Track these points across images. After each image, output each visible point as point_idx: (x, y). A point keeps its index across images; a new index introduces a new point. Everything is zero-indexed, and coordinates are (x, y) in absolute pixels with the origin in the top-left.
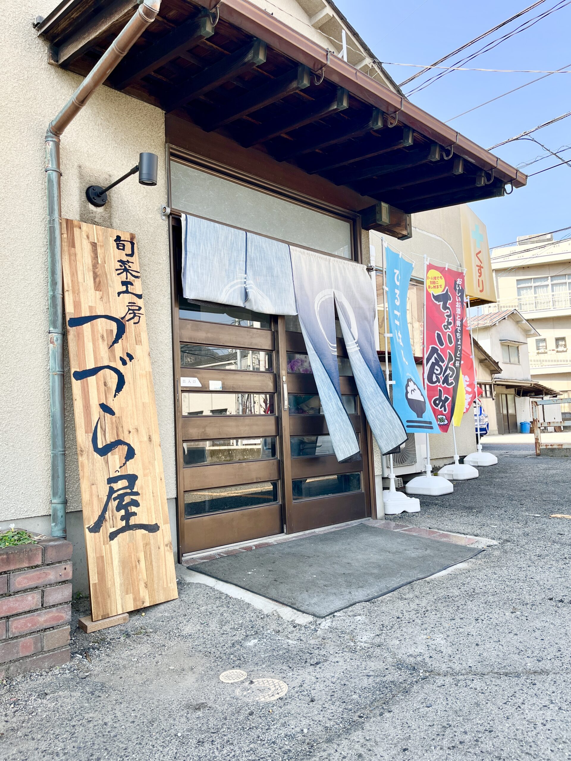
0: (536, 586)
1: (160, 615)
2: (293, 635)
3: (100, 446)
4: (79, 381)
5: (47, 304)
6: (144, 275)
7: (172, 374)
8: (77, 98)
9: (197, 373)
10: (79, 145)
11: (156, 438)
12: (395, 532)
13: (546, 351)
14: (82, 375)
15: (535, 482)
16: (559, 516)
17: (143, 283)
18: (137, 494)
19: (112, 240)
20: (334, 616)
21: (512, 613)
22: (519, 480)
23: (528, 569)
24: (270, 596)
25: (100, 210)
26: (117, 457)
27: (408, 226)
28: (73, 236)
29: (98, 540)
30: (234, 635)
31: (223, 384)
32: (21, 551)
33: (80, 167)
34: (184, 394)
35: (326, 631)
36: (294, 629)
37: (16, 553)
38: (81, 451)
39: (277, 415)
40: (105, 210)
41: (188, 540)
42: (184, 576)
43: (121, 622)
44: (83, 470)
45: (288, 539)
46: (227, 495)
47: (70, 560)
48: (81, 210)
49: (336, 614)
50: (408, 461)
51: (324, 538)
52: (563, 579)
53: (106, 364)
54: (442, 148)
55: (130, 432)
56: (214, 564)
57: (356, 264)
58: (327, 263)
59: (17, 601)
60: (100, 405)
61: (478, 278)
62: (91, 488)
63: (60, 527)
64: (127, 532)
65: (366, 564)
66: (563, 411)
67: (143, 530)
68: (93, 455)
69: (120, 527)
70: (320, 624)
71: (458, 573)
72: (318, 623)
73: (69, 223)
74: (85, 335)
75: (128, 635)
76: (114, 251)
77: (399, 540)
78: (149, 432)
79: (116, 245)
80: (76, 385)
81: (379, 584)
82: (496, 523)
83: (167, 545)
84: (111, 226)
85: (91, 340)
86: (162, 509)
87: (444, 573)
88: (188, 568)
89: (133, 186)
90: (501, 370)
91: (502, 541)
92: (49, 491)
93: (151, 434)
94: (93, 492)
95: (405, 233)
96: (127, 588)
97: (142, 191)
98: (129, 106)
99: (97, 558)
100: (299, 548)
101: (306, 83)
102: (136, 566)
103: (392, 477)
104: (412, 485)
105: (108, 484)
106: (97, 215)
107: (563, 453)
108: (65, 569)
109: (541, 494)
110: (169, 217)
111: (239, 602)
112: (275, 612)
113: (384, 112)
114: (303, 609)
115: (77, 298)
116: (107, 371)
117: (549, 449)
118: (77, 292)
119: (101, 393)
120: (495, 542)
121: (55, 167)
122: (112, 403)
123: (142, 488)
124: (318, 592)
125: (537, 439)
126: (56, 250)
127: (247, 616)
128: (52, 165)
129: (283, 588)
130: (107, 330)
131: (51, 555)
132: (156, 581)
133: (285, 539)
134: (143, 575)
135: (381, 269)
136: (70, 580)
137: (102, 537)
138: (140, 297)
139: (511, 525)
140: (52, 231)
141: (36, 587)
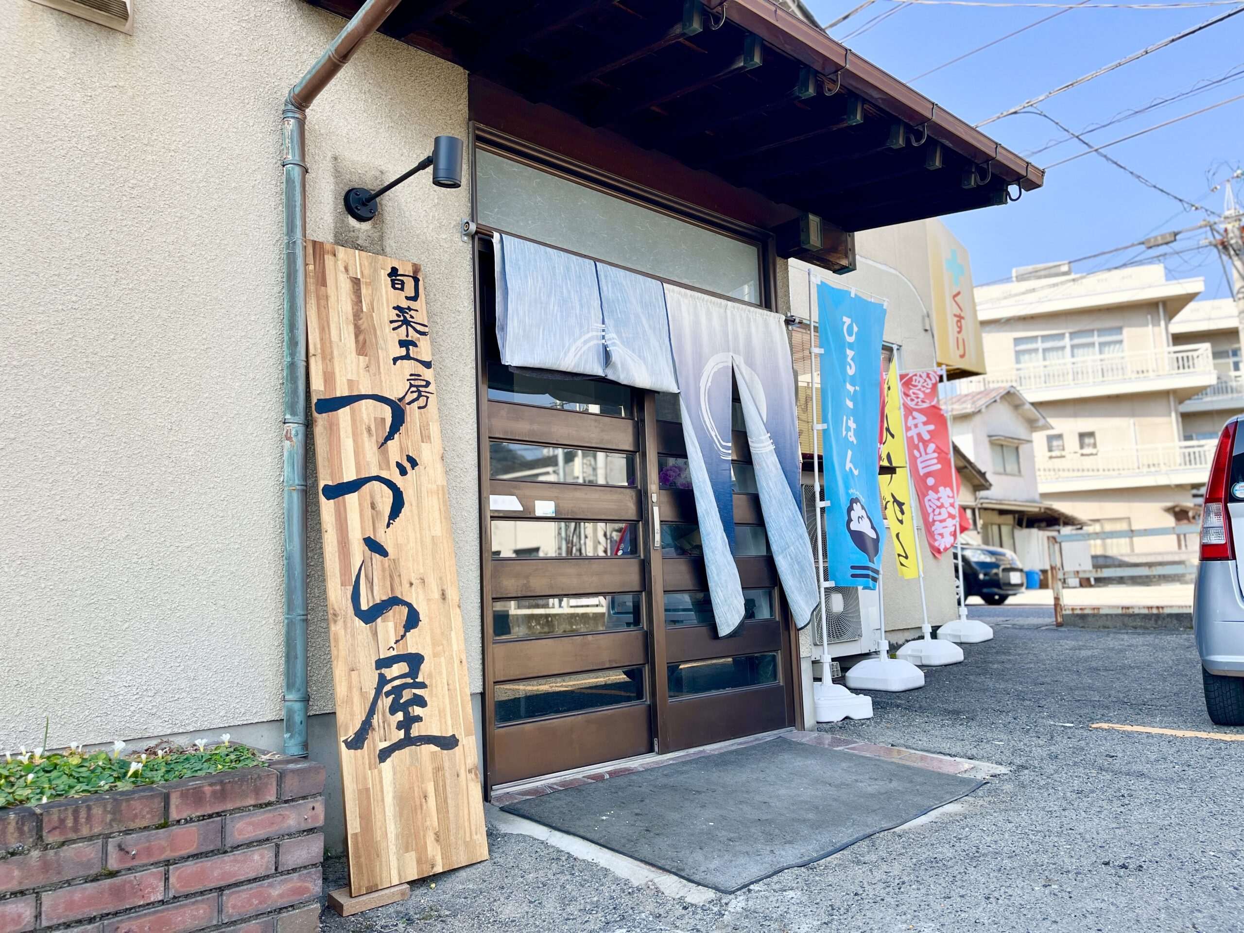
0: (1079, 841)
1: (461, 887)
2: (684, 922)
3: (364, 607)
4: (332, 501)
5: (280, 376)
6: (435, 330)
7: (477, 489)
8: (336, 50)
9: (515, 488)
10: (334, 123)
11: (453, 595)
12: (836, 751)
13: (1063, 453)
14: (337, 491)
15: (1059, 669)
16: (1105, 726)
17: (433, 342)
18: (423, 686)
19: (383, 275)
20: (749, 891)
21: (1045, 886)
22: (1032, 665)
23: (1063, 813)
24: (642, 856)
25: (366, 226)
26: (391, 625)
27: (849, 251)
28: (324, 267)
29: (360, 762)
30: (586, 922)
31: (557, 506)
32: (243, 779)
33: (336, 159)
34: (494, 523)
35: (738, 916)
36: (684, 912)
37: (237, 782)
38: (335, 615)
39: (642, 557)
40: (374, 227)
41: (500, 763)
42: (495, 823)
43: (397, 898)
44: (336, 646)
45: (663, 761)
46: (551, 690)
47: (320, 794)
48: (336, 227)
49: (752, 887)
50: (849, 633)
51: (721, 761)
52: (1122, 830)
53: (374, 474)
54: (909, 129)
55: (411, 584)
56: (545, 802)
57: (769, 313)
58: (722, 311)
59: (236, 861)
60: (364, 539)
61: (956, 335)
62: (350, 675)
63: (298, 739)
64: (407, 749)
65: (793, 804)
66: (1093, 553)
67: (432, 746)
68: (353, 622)
69: (395, 740)
70: (726, 904)
71: (946, 820)
72: (724, 901)
73: (318, 246)
74: (341, 426)
75: (410, 921)
76: (387, 292)
77: (844, 765)
78: (442, 584)
79: (390, 283)
80: (327, 507)
81: (819, 837)
82: (1002, 736)
83: (470, 771)
84: (382, 252)
85: (351, 435)
86: (463, 711)
87: (923, 820)
88: (502, 809)
89: (417, 189)
90: (991, 485)
91: (1014, 767)
92: (281, 680)
93: (445, 587)
94: (354, 682)
95: (844, 262)
96: (407, 843)
97: (431, 197)
98: (413, 63)
99: (360, 791)
100: (681, 778)
101: (696, 26)
102: (421, 805)
103: (827, 659)
104: (857, 674)
105: (377, 669)
106: (361, 235)
107: (1101, 623)
108: (313, 808)
109: (1071, 689)
110: (473, 237)
111: (589, 866)
112: (650, 883)
113: (817, 72)
114: (697, 878)
115: (329, 367)
116: (376, 483)
117: (1078, 615)
118: (328, 357)
119: (367, 521)
120: (1002, 770)
121: (297, 159)
122: (384, 537)
123: (430, 676)
124: (720, 850)
125: (1057, 599)
126: (297, 290)
127: (604, 889)
128: (294, 156)
129: (662, 843)
130: (375, 419)
131: (292, 786)
132: (453, 831)
133: (657, 762)
134: (433, 820)
135: (808, 322)
136: (321, 827)
137: (366, 756)
138: (427, 365)
139: (1026, 741)
140: (291, 259)
141: (267, 839)
